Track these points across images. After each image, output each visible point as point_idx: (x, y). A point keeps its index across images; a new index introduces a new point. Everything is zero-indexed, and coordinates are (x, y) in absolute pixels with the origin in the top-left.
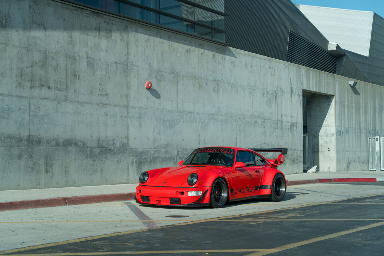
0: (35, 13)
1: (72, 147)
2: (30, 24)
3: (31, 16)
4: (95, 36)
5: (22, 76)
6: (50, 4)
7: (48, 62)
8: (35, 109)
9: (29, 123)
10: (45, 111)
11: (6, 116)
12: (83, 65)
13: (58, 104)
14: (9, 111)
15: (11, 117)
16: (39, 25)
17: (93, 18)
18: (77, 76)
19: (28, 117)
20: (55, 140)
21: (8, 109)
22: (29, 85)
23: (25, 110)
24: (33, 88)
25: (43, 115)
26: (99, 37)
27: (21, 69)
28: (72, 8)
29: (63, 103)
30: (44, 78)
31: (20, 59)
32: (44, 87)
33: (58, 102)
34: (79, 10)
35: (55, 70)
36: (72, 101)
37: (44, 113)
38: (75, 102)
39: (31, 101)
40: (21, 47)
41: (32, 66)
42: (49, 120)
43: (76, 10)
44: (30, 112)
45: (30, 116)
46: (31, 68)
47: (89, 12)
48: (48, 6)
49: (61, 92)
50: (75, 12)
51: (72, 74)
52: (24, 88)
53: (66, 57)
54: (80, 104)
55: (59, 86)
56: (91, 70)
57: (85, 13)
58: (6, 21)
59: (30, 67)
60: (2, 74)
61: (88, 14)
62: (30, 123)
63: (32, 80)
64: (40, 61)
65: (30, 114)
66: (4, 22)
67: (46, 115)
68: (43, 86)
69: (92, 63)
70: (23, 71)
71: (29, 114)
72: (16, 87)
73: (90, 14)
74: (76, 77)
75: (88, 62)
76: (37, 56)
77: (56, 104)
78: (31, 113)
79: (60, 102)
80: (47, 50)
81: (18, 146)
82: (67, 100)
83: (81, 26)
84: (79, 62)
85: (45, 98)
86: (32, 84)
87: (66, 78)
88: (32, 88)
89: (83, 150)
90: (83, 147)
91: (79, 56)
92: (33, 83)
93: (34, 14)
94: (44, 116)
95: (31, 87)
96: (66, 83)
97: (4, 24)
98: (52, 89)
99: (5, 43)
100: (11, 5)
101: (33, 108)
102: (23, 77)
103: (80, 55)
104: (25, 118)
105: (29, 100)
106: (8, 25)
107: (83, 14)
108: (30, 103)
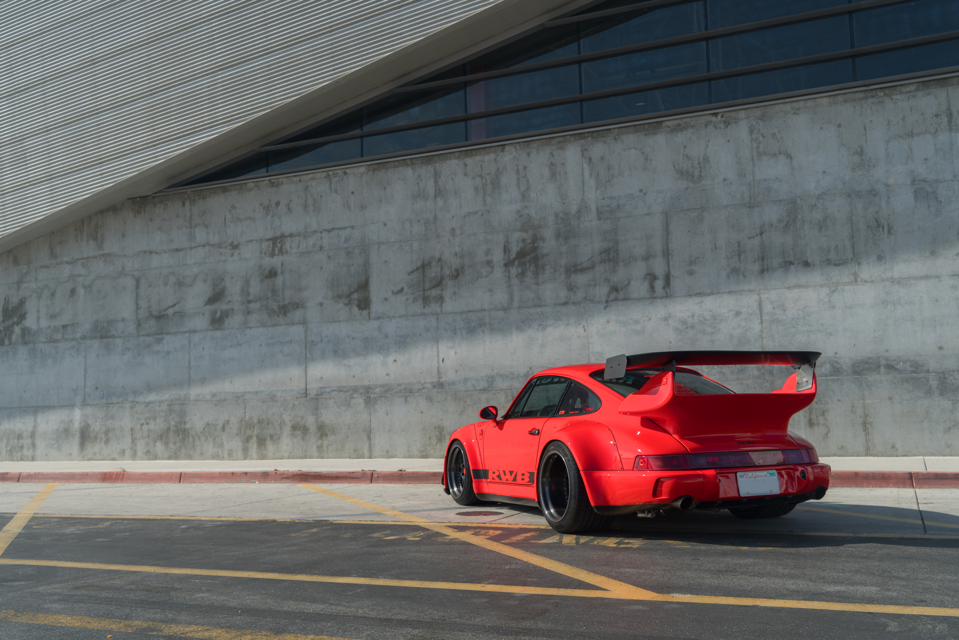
0: (764, 137)
1: (879, 373)
2: (753, 159)
3: (755, 145)
4: (937, 130)
5: (739, 256)
6: (799, 109)
7: (800, 217)
8: (774, 308)
9: (761, 336)
10: (798, 310)
11: (709, 330)
12: (903, 200)
13: (833, 292)
14: (715, 319)
15: (720, 329)
16: (775, 155)
17: (928, 94)
18: (883, 227)
19: (756, 327)
20: (829, 363)
21: (712, 317)
22: (756, 267)
23: (751, 314)
24: (766, 272)
25: (793, 319)
26: (951, 129)
27: (736, 244)
28: (862, 95)
29: (847, 288)
30: (792, 249)
31: (733, 226)
32: (793, 264)
33: (832, 289)
34: (882, 94)
35: (820, 229)
36: (872, 282)
37: (796, 313)
38: (883, 280)
39: (764, 297)
40: (734, 205)
41: (761, 234)
42: (809, 325)
43: (872, 97)
44: (761, 316)
45: (762, 323)
46: (759, 237)
47: (913, 88)
48: (794, 113)
49: (840, 268)
50: (870, 101)
51: (868, 226)
52: (744, 276)
53: (849, 195)
54: (899, 283)
55: (832, 256)
56: (929, 207)
57: (901, 93)
58: (701, 171)
59: (757, 235)
60: (697, 261)
61: (910, 92)
62: (764, 335)
63: (763, 259)
64: (780, 221)
65: (761, 320)
66: (696, 174)
67: (802, 317)
68: (791, 263)
69: (930, 190)
70: (742, 246)
71: (759, 321)
72: (728, 277)
73: (917, 90)
74: (881, 229)
75: (915, 192)
76: (772, 213)
77: (828, 291)
78: (765, 317)
79: (839, 288)
80: (796, 196)
81: (738, 379)
82: (859, 279)
83: (888, 124)
84: (889, 197)
85: (798, 286)
86: (763, 265)
87: (852, 237)
88: (763, 273)
89: (914, 378)
90: (913, 372)
91: (887, 185)
92: (765, 263)
93: (761, 139)
94: (798, 320)
95: (762, 271)
96: (853, 248)
97: (696, 177)
98: (814, 265)
99: (701, 208)
100: (709, 141)
101: (767, 308)
102: (742, 257)
103: (891, 181)
104: (750, 328)
105: (759, 294)
106: (706, 176)
107: (894, 97)
108: (760, 300)
